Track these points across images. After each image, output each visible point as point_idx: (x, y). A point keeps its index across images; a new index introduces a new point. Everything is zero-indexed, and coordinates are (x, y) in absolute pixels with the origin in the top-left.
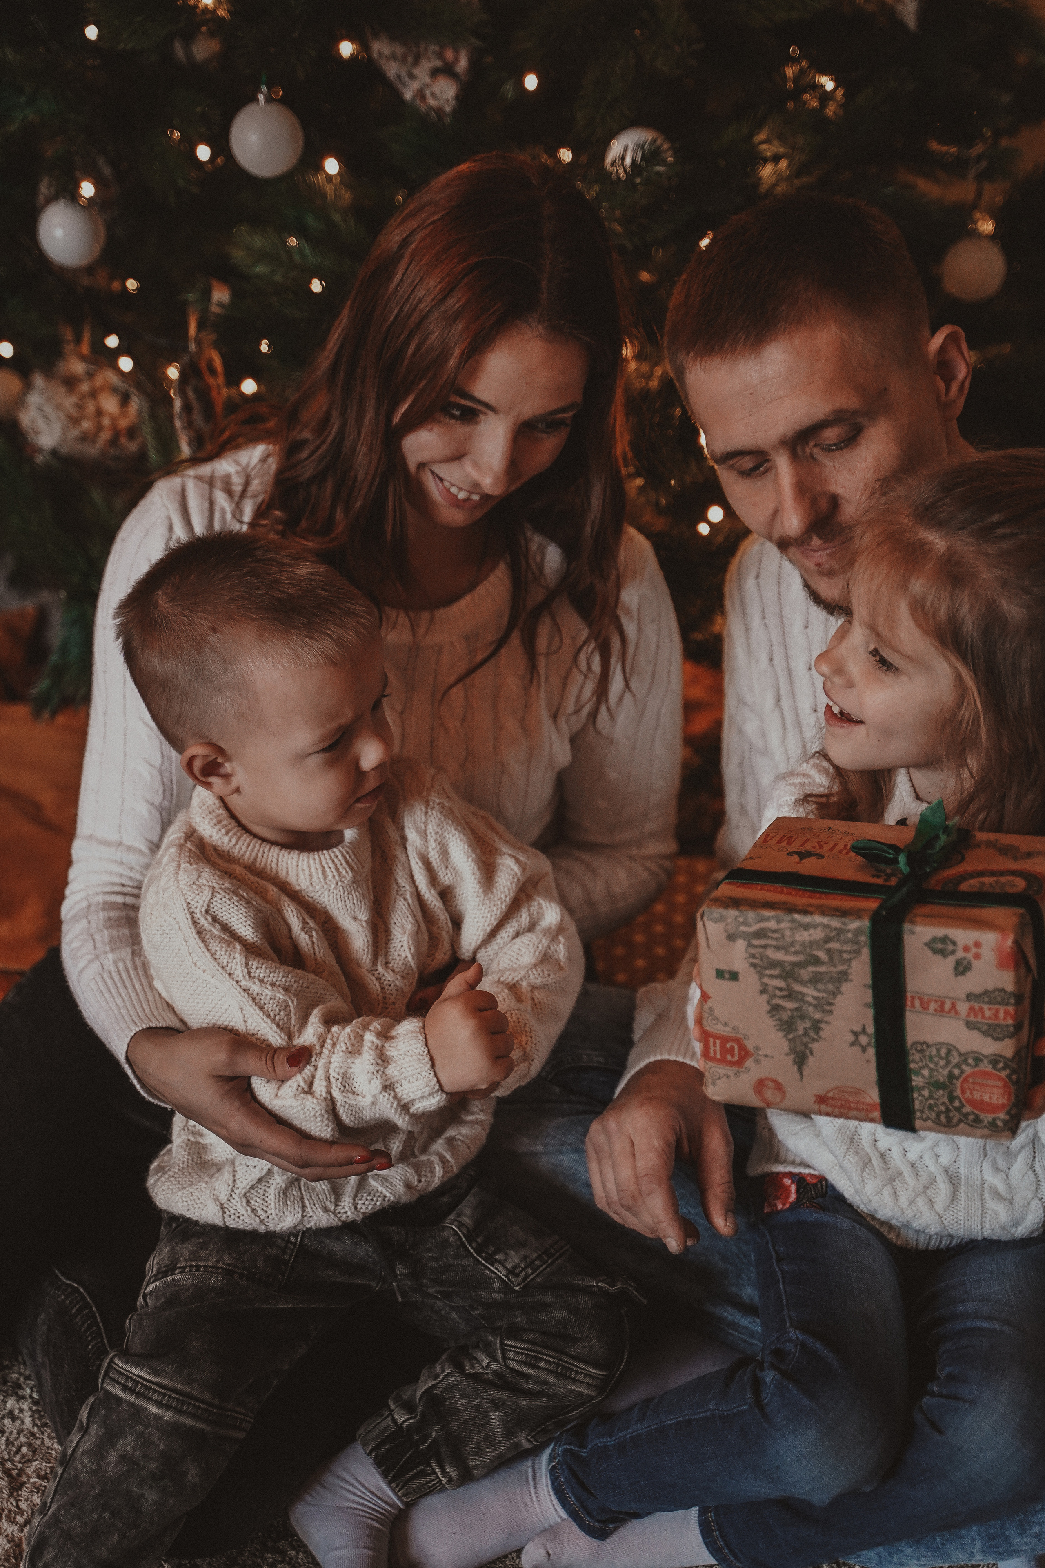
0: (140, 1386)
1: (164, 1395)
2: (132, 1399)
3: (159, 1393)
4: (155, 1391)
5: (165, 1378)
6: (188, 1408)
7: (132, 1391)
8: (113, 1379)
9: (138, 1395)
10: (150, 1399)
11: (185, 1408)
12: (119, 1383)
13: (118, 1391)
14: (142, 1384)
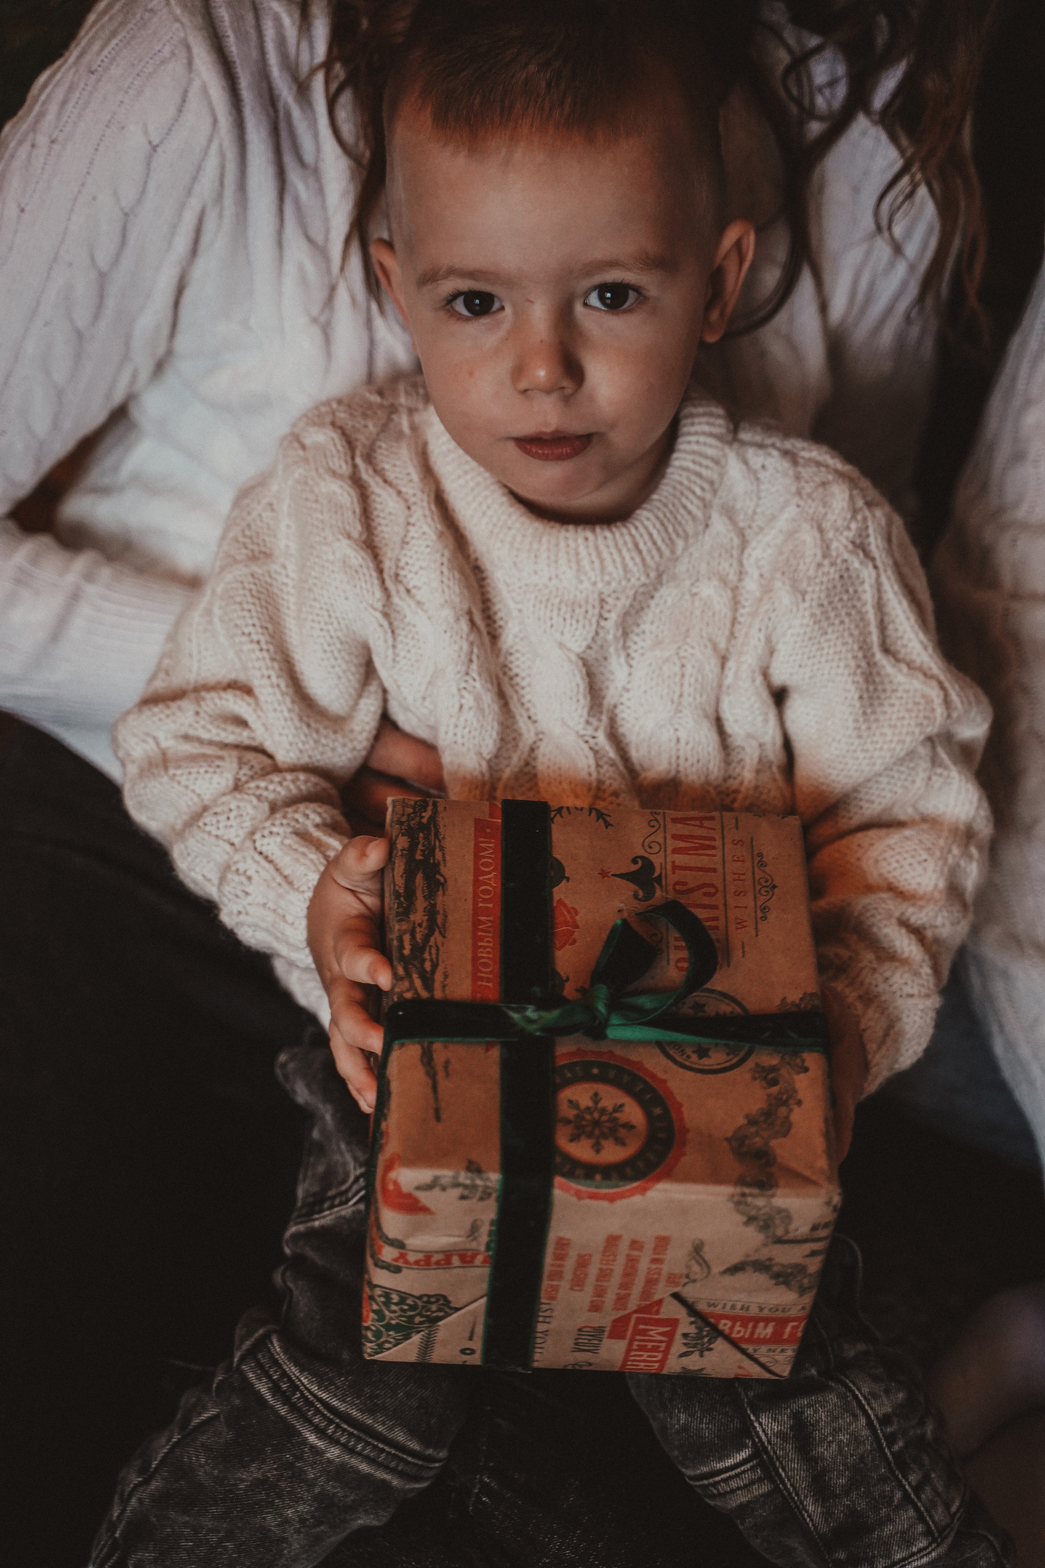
0: (298, 1395)
1: (331, 1422)
2: (283, 1411)
3: (324, 1416)
4: (318, 1411)
5: (335, 1395)
6: (364, 1449)
7: (286, 1400)
8: (260, 1366)
9: (293, 1408)
10: (309, 1421)
11: (359, 1447)
12: (269, 1377)
13: (263, 1388)
14: (302, 1392)
